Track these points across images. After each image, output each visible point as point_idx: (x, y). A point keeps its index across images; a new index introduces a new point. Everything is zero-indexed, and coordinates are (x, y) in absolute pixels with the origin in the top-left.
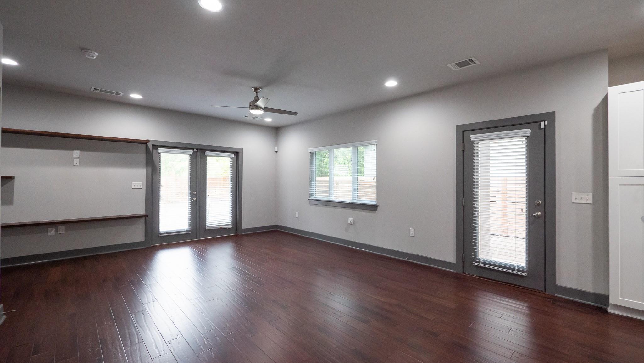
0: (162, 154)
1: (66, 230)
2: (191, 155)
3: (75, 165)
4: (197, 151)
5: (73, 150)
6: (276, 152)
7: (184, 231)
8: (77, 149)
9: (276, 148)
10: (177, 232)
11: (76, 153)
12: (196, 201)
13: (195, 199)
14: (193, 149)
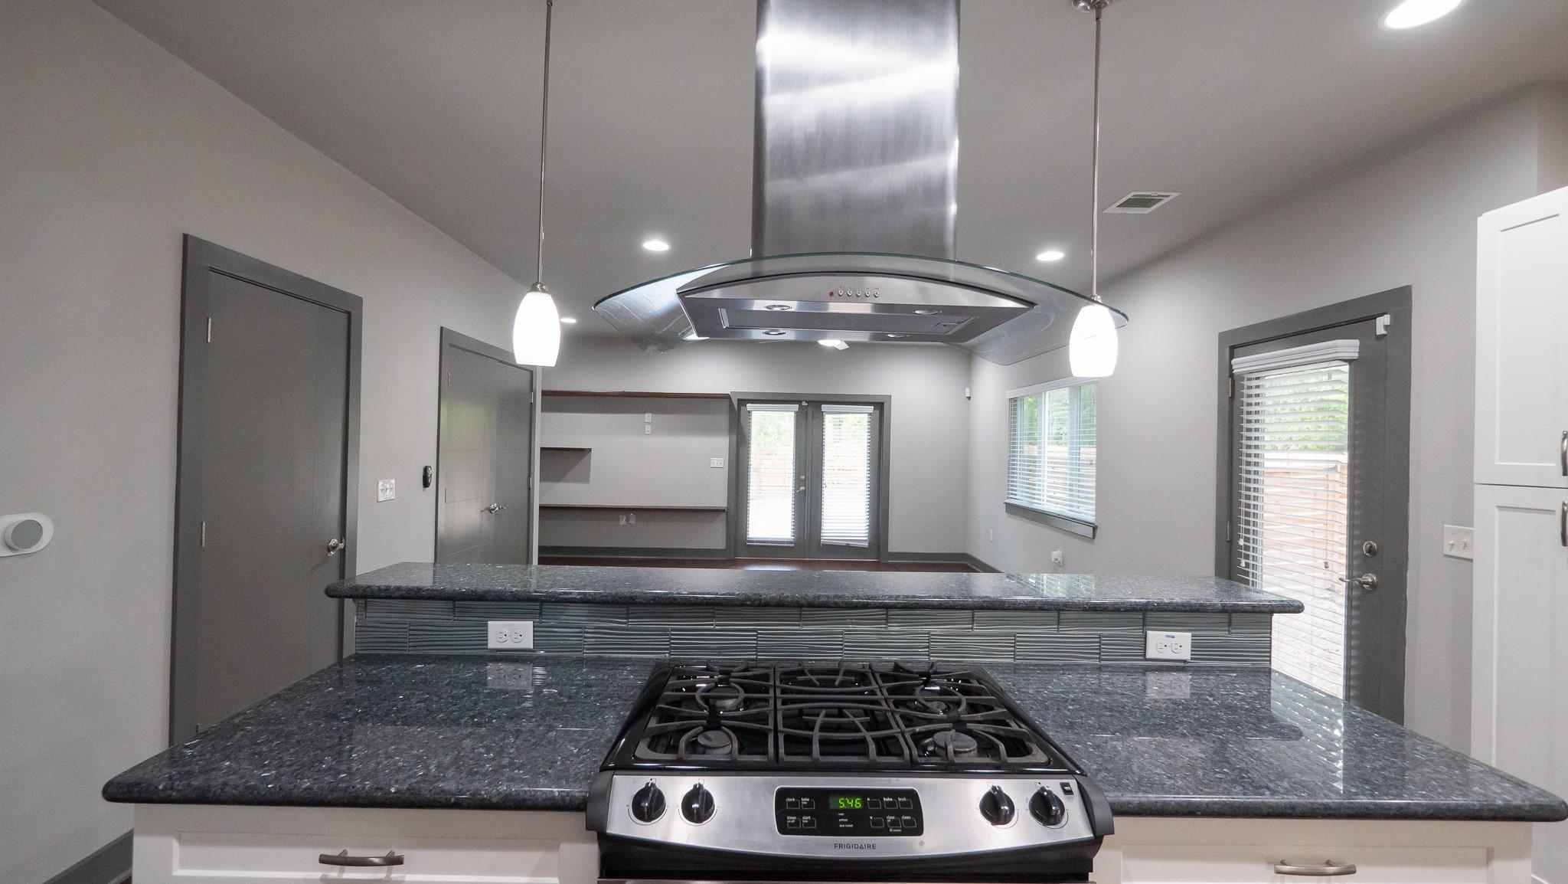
0: (754, 414)
1: (636, 521)
2: (796, 413)
3: (647, 433)
4: (806, 404)
5: (645, 413)
6: (969, 398)
7: (784, 542)
8: (648, 412)
9: (968, 390)
10: (772, 542)
11: (648, 417)
12: (804, 491)
13: (802, 488)
14: (799, 402)
